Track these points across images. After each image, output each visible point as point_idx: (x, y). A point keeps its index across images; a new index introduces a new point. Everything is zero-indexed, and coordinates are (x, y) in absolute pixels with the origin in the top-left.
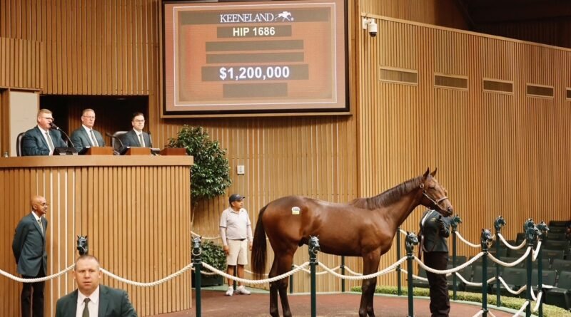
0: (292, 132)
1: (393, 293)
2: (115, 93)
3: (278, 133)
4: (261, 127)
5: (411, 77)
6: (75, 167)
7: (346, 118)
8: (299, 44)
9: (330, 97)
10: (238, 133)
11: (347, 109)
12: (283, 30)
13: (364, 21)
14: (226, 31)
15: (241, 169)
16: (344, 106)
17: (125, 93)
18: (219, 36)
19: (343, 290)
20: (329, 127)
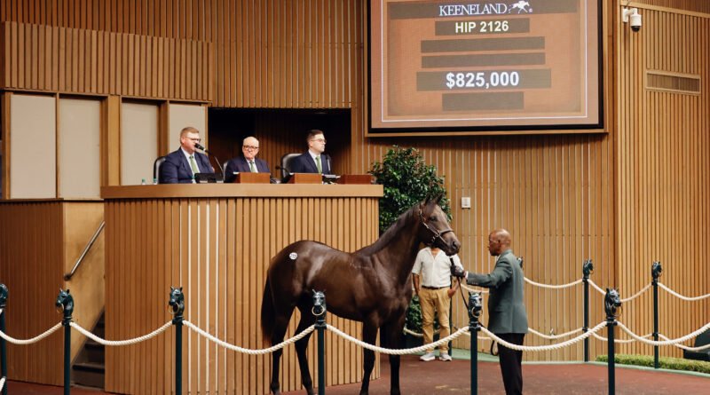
0: (531, 154)
1: (649, 365)
2: (310, 106)
3: (514, 156)
4: (493, 149)
5: (691, 84)
6: (220, 199)
7: (600, 137)
8: (539, 42)
9: (578, 110)
10: (463, 156)
11: (601, 125)
12: (519, 24)
13: (625, 11)
14: (446, 27)
15: (467, 202)
16: (596, 121)
17: (323, 106)
18: (437, 33)
19: (586, 359)
20: (578, 150)
